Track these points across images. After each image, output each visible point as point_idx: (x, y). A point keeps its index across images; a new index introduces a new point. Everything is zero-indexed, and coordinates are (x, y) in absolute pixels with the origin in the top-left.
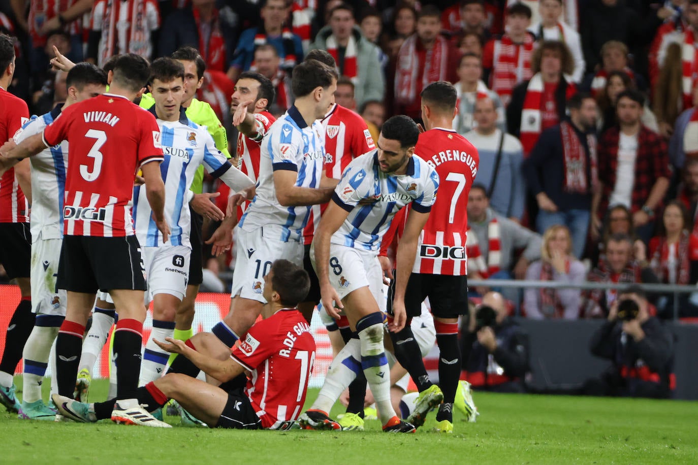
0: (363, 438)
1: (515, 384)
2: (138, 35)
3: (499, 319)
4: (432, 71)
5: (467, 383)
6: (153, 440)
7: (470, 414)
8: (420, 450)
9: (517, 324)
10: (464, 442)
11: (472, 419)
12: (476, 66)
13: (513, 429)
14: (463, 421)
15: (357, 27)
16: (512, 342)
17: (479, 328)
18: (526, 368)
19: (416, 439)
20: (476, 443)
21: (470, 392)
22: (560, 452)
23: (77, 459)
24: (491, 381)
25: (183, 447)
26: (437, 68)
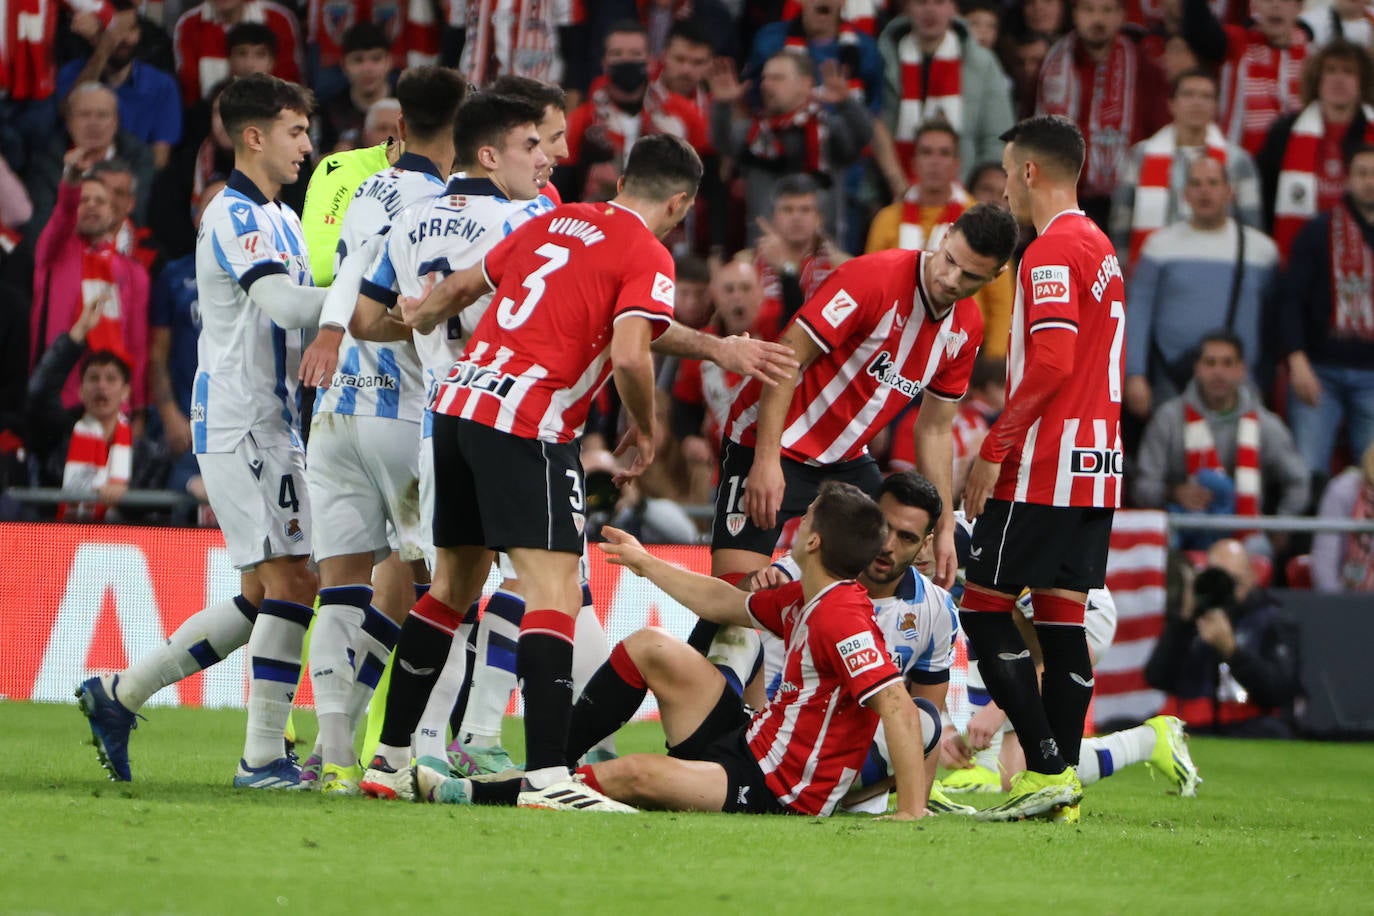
0: (973, 830)
1: (1271, 722)
2: (531, 37)
3: (1241, 593)
4: (1106, 105)
5: (1178, 720)
6: (559, 835)
7: (1185, 780)
8: (1086, 853)
9: (1278, 604)
10: (1173, 835)
11: (1189, 790)
12: (1206, 95)
13: (1268, 810)
14: (1171, 793)
15: (959, 19)
16: (1268, 638)
17: (1200, 611)
18: (1295, 689)
19: (1079, 831)
20: (1196, 837)
21: (1184, 738)
22: (1363, 854)
23: (410, 873)
24: (1225, 716)
25: (619, 848)
26: (1116, 99)
